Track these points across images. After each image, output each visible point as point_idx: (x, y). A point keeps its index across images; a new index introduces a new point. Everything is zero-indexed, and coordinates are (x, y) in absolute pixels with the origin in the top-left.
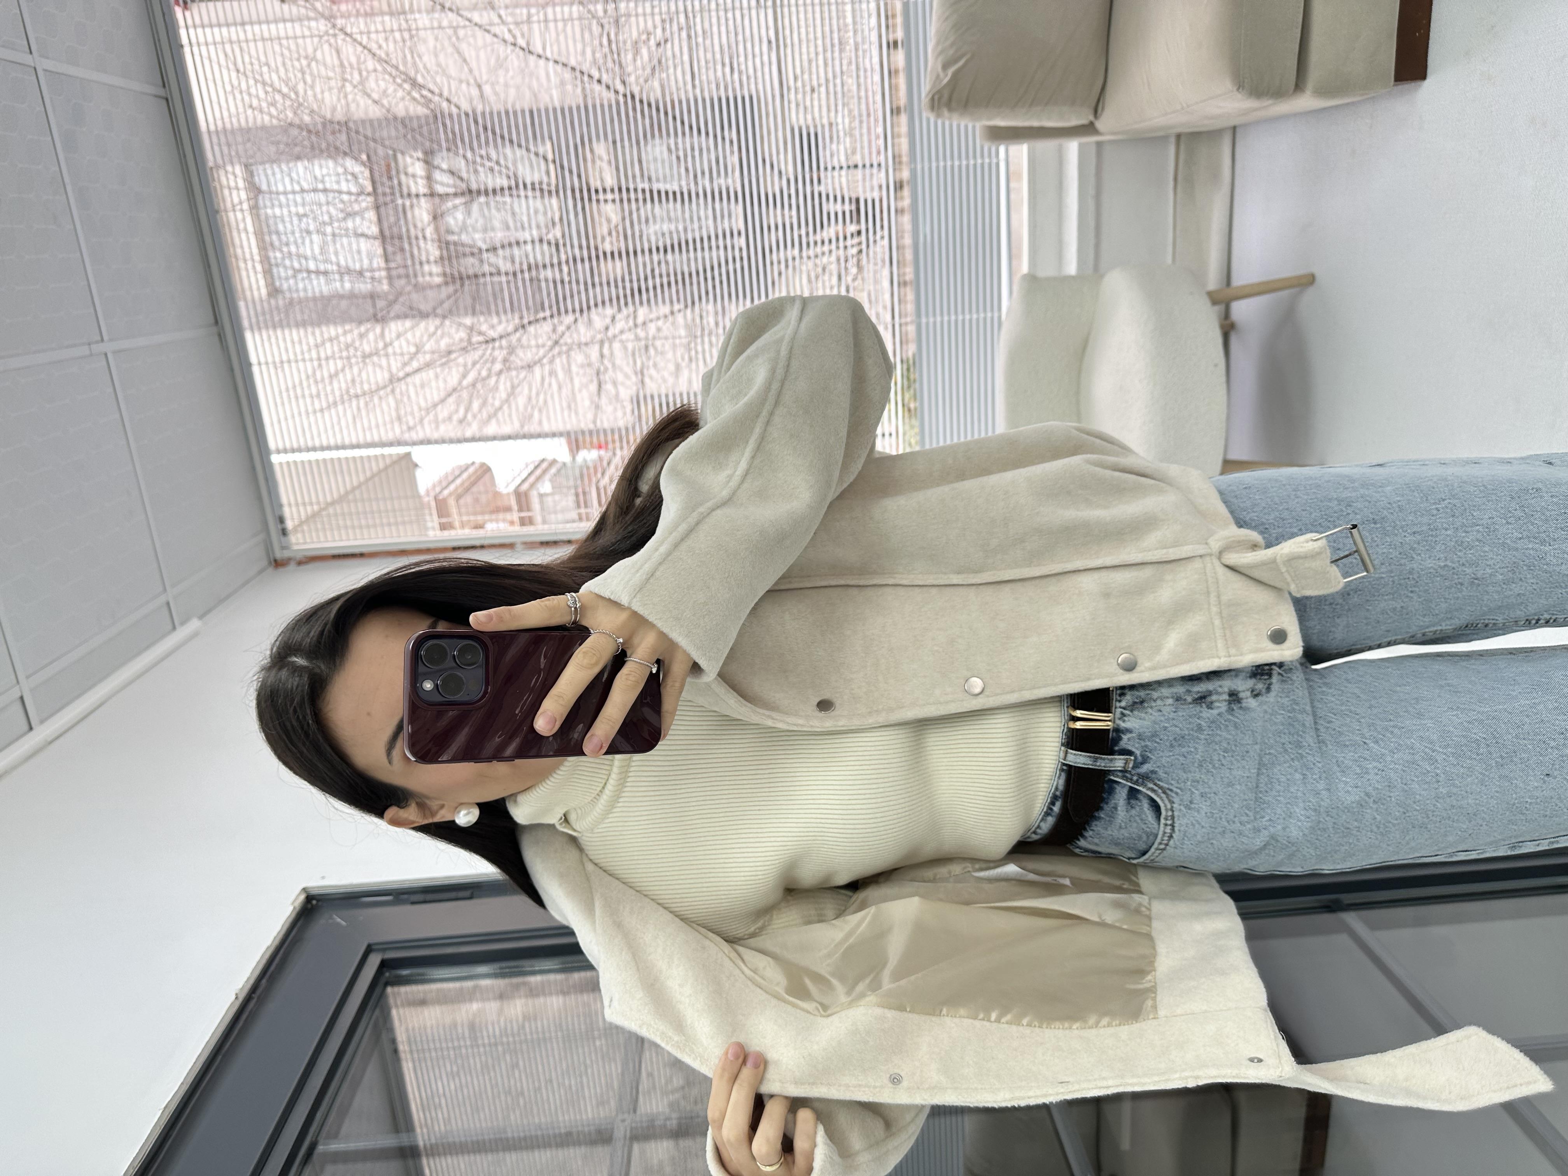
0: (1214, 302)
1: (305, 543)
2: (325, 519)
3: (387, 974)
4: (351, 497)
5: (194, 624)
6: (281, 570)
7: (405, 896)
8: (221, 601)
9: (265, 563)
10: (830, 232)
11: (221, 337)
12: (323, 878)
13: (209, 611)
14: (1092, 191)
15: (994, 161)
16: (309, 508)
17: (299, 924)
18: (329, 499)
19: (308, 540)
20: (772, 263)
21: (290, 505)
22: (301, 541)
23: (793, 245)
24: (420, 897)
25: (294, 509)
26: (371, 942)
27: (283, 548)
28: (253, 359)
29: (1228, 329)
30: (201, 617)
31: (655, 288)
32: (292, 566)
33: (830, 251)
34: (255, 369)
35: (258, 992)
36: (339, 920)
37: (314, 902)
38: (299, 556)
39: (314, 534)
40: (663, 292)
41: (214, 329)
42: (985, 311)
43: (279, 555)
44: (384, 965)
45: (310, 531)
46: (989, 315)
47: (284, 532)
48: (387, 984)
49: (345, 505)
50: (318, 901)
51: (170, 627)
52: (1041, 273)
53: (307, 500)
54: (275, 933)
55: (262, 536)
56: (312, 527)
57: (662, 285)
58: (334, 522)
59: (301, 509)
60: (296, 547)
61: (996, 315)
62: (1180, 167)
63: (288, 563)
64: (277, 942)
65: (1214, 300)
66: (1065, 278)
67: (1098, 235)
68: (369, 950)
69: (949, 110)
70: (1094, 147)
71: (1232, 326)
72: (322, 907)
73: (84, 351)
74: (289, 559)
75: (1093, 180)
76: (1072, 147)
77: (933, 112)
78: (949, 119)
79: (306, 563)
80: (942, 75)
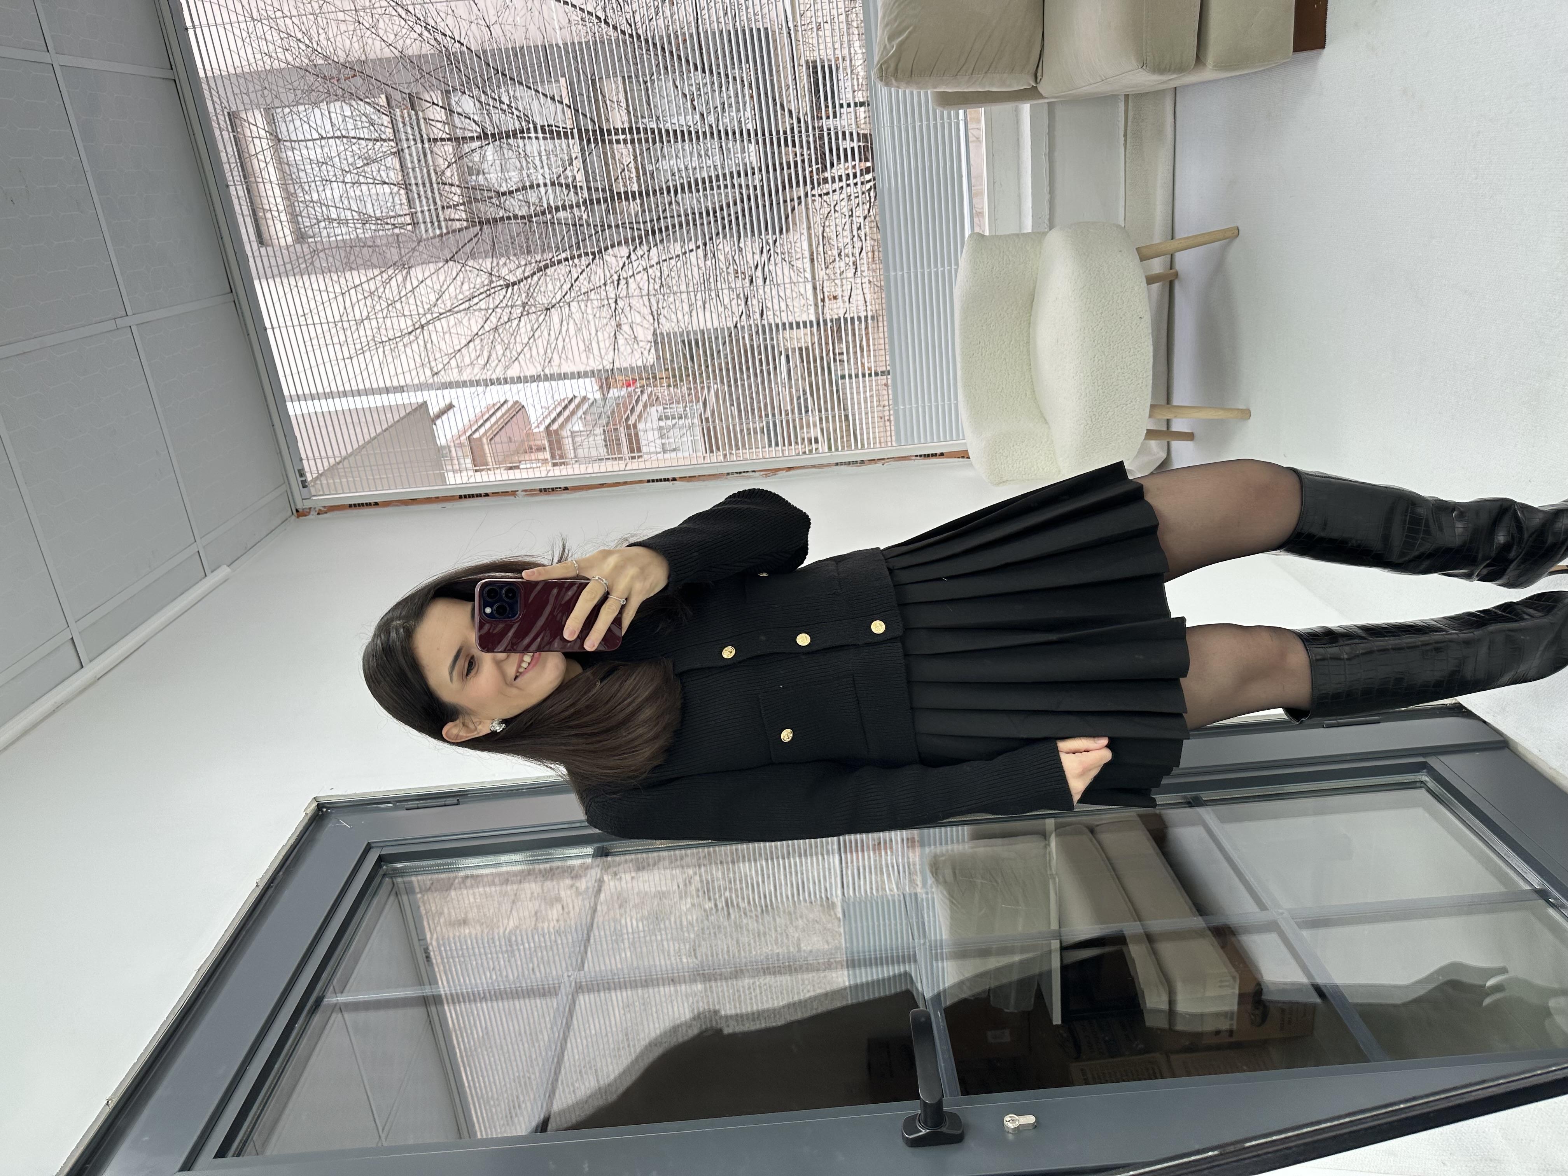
0: (1148, 257)
1: (324, 494)
2: (341, 472)
3: (383, 867)
4: (364, 452)
5: (225, 571)
6: (302, 519)
7: (401, 804)
8: (248, 549)
9: (287, 513)
11: (237, 307)
12: (331, 788)
13: (238, 558)
15: (954, 121)
16: (325, 460)
17: (311, 827)
18: (344, 453)
19: (327, 492)
21: (308, 459)
22: (321, 493)
24: (415, 804)
25: (312, 462)
26: (370, 841)
27: (304, 499)
28: (267, 324)
30: (229, 565)
31: (667, 228)
32: (312, 516)
33: (842, 188)
35: (276, 882)
36: (345, 824)
37: (324, 809)
38: (319, 506)
39: (331, 487)
40: (675, 232)
41: (229, 295)
43: (299, 507)
44: (381, 860)
45: (328, 483)
47: (304, 484)
48: (384, 875)
49: (358, 459)
51: (203, 574)
53: (323, 454)
54: (289, 835)
55: (284, 488)
56: (330, 480)
57: (674, 226)
58: (349, 474)
59: (319, 461)
60: (315, 498)
62: (1129, 123)
63: (309, 513)
64: (292, 842)
65: (1144, 256)
66: (1009, 235)
67: (1052, 192)
68: (369, 848)
69: (896, 80)
70: (1046, 108)
71: (1176, 275)
72: (331, 813)
73: (111, 325)
74: (310, 508)
75: (1045, 139)
76: (1026, 108)
77: (881, 80)
78: (899, 87)
79: (326, 513)
80: (888, 46)
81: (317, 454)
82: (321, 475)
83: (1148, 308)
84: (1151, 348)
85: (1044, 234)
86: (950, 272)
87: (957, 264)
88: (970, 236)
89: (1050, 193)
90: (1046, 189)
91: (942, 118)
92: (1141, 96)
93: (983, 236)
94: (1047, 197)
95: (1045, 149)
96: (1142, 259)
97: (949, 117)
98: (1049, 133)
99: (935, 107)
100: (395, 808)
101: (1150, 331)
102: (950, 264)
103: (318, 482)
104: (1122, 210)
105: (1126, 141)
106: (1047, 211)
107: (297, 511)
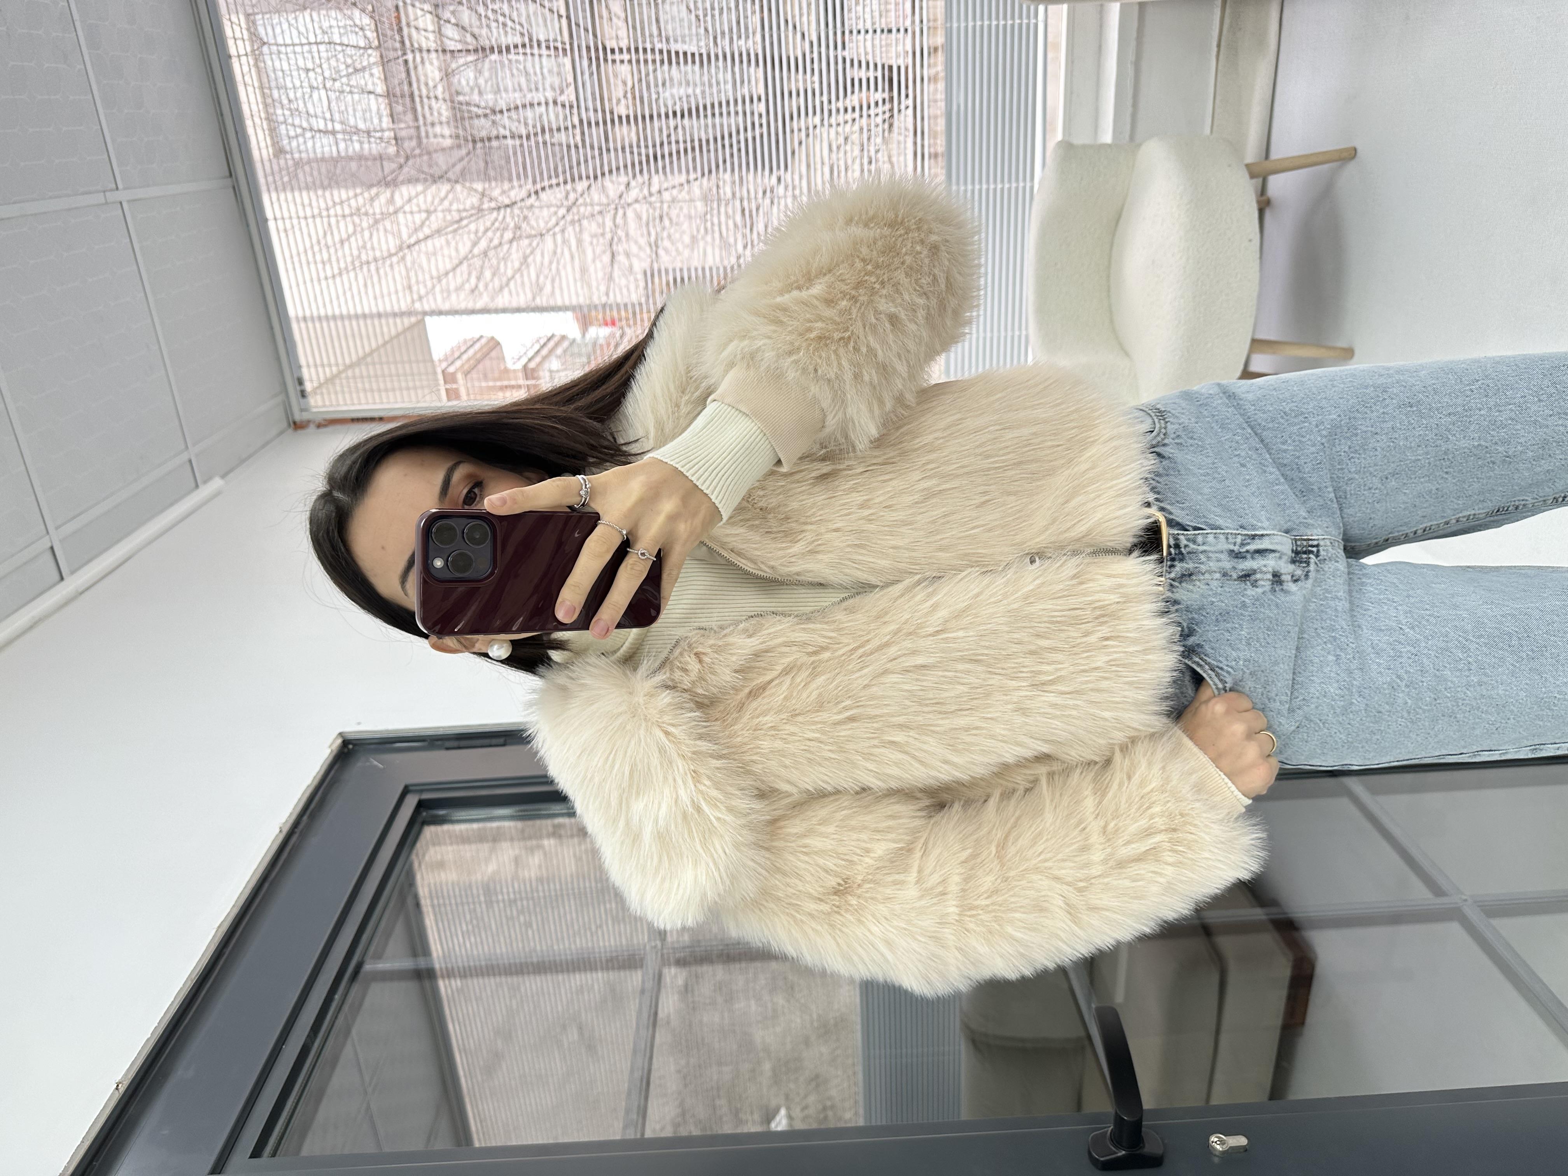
0: (1252, 176)
1: (324, 406)
2: (344, 381)
3: (424, 814)
4: (369, 359)
5: (217, 483)
6: (300, 432)
7: (439, 743)
8: (242, 461)
9: (284, 424)
10: (853, 100)
11: (236, 189)
12: (359, 724)
13: (231, 470)
14: (1131, 57)
15: (1033, 21)
16: (327, 369)
17: (336, 767)
18: (348, 361)
19: (327, 403)
20: (792, 131)
21: (308, 366)
22: (320, 403)
23: (815, 113)
24: (454, 744)
25: (313, 370)
26: (409, 783)
27: (302, 410)
28: (269, 214)
29: (1264, 205)
30: (223, 477)
31: (671, 155)
32: (312, 428)
33: (854, 120)
34: (271, 225)
35: (301, 827)
36: (376, 763)
37: (351, 746)
38: (319, 418)
39: (333, 397)
40: (679, 158)
41: (228, 182)
42: (1017, 180)
43: (298, 417)
44: (421, 805)
45: (329, 393)
46: (1021, 184)
47: (303, 394)
48: (426, 823)
49: (363, 368)
50: (354, 745)
51: (193, 485)
52: (1078, 141)
53: (325, 361)
54: (314, 773)
55: (281, 398)
56: (332, 391)
57: (678, 152)
58: (352, 385)
59: (320, 370)
60: (314, 410)
61: (1028, 185)
62: (1225, 32)
63: (308, 426)
64: (316, 782)
65: (1253, 173)
67: (1135, 105)
68: (406, 791)
70: (1136, 9)
71: (1268, 202)
72: (358, 752)
73: (100, 198)
74: (309, 422)
75: (1133, 45)
76: (1114, 10)
79: (325, 426)
81: (318, 362)
82: (320, 386)
85: (1139, 145)
89: (1134, 102)
90: (1129, 103)
94: (1129, 110)
97: (1029, 17)
98: (1137, 40)
100: (432, 748)
103: (318, 391)
105: (1218, 53)
106: (1129, 125)
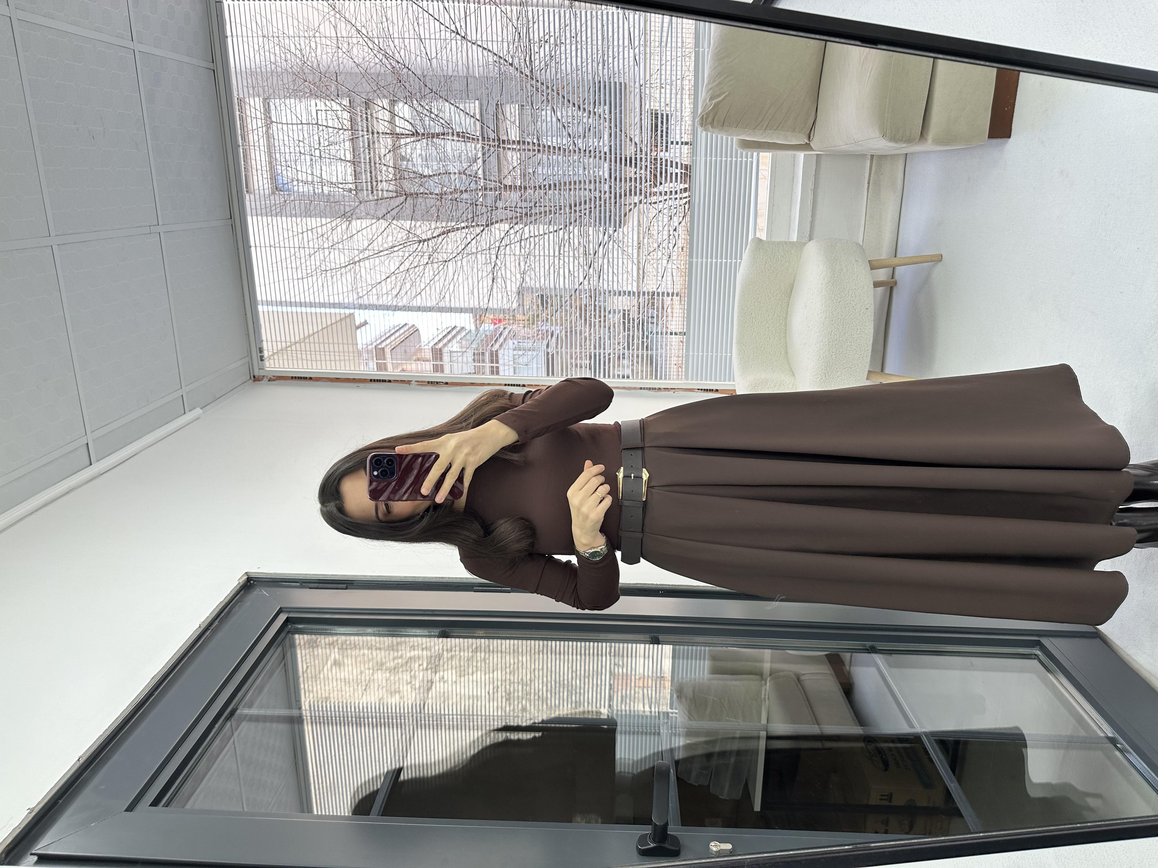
0: (876, 268)
1: (275, 367)
2: (289, 352)
3: (289, 626)
4: (307, 340)
5: (198, 412)
6: (257, 383)
7: (306, 584)
8: (216, 399)
9: (247, 377)
11: (233, 228)
12: (258, 567)
13: (208, 404)
15: (750, 160)
16: (279, 344)
17: (242, 592)
18: (293, 340)
19: (277, 366)
21: (267, 341)
22: (273, 366)
24: (316, 585)
25: (270, 344)
26: (283, 606)
27: (260, 369)
28: (253, 244)
30: (201, 409)
32: (264, 381)
34: (253, 251)
36: (265, 593)
37: (251, 581)
38: (270, 375)
39: (281, 362)
41: (229, 222)
43: (256, 374)
44: (288, 621)
45: (279, 359)
47: (262, 359)
48: (288, 632)
49: (303, 345)
50: (254, 581)
51: (183, 412)
53: (279, 339)
54: (225, 595)
55: (247, 360)
56: (281, 358)
58: (294, 355)
59: (274, 343)
60: (268, 369)
62: (872, 175)
63: (262, 379)
64: (227, 600)
65: (873, 266)
66: (780, 243)
67: (813, 215)
68: (280, 611)
69: (712, 127)
70: (815, 158)
71: (896, 283)
72: (256, 585)
73: (147, 230)
74: (263, 377)
75: (812, 179)
76: (801, 155)
77: (702, 126)
78: (713, 132)
79: (274, 380)
80: (708, 104)
81: (274, 339)
82: (273, 354)
83: (872, 303)
84: (872, 331)
85: (805, 244)
86: (736, 263)
87: (741, 258)
88: (752, 239)
89: (812, 216)
90: (809, 214)
91: (742, 157)
92: (882, 157)
93: (761, 240)
94: (810, 219)
95: (811, 186)
96: (872, 268)
97: (747, 157)
98: (815, 175)
99: (738, 149)
100: (301, 587)
101: (873, 318)
102: (736, 258)
103: (272, 357)
104: (861, 234)
105: (868, 187)
106: (809, 229)
107: (254, 377)
